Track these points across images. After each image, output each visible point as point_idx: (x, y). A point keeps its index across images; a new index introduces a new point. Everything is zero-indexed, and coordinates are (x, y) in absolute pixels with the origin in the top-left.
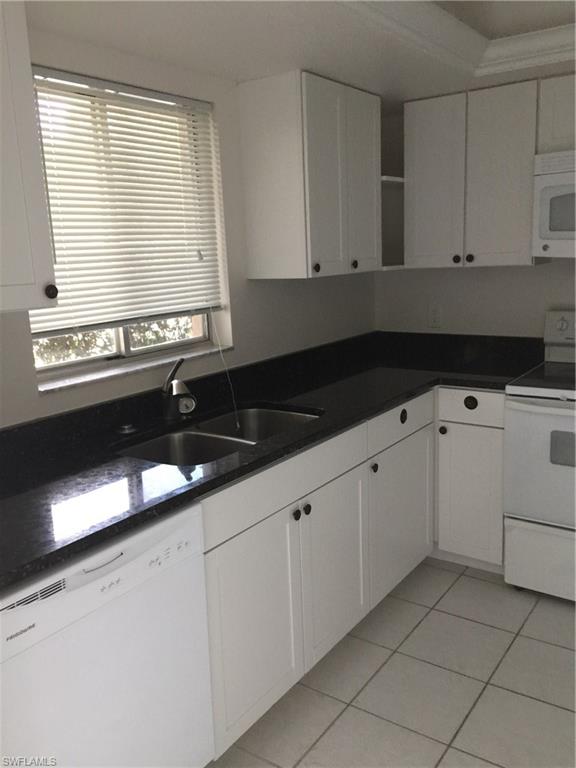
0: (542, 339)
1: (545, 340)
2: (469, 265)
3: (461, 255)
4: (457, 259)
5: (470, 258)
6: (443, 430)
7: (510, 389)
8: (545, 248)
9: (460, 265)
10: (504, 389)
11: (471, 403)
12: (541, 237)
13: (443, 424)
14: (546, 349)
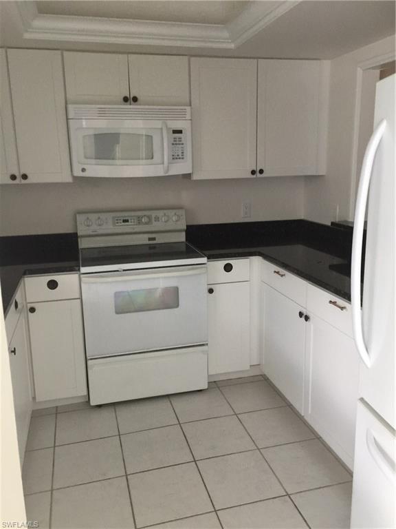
0: (77, 234)
1: (79, 234)
2: (24, 182)
3: (17, 174)
4: (13, 177)
5: (25, 177)
6: (32, 310)
7: (83, 270)
8: (83, 170)
9: (17, 182)
10: (79, 270)
11: (53, 285)
12: (79, 163)
13: (32, 305)
14: (79, 240)
